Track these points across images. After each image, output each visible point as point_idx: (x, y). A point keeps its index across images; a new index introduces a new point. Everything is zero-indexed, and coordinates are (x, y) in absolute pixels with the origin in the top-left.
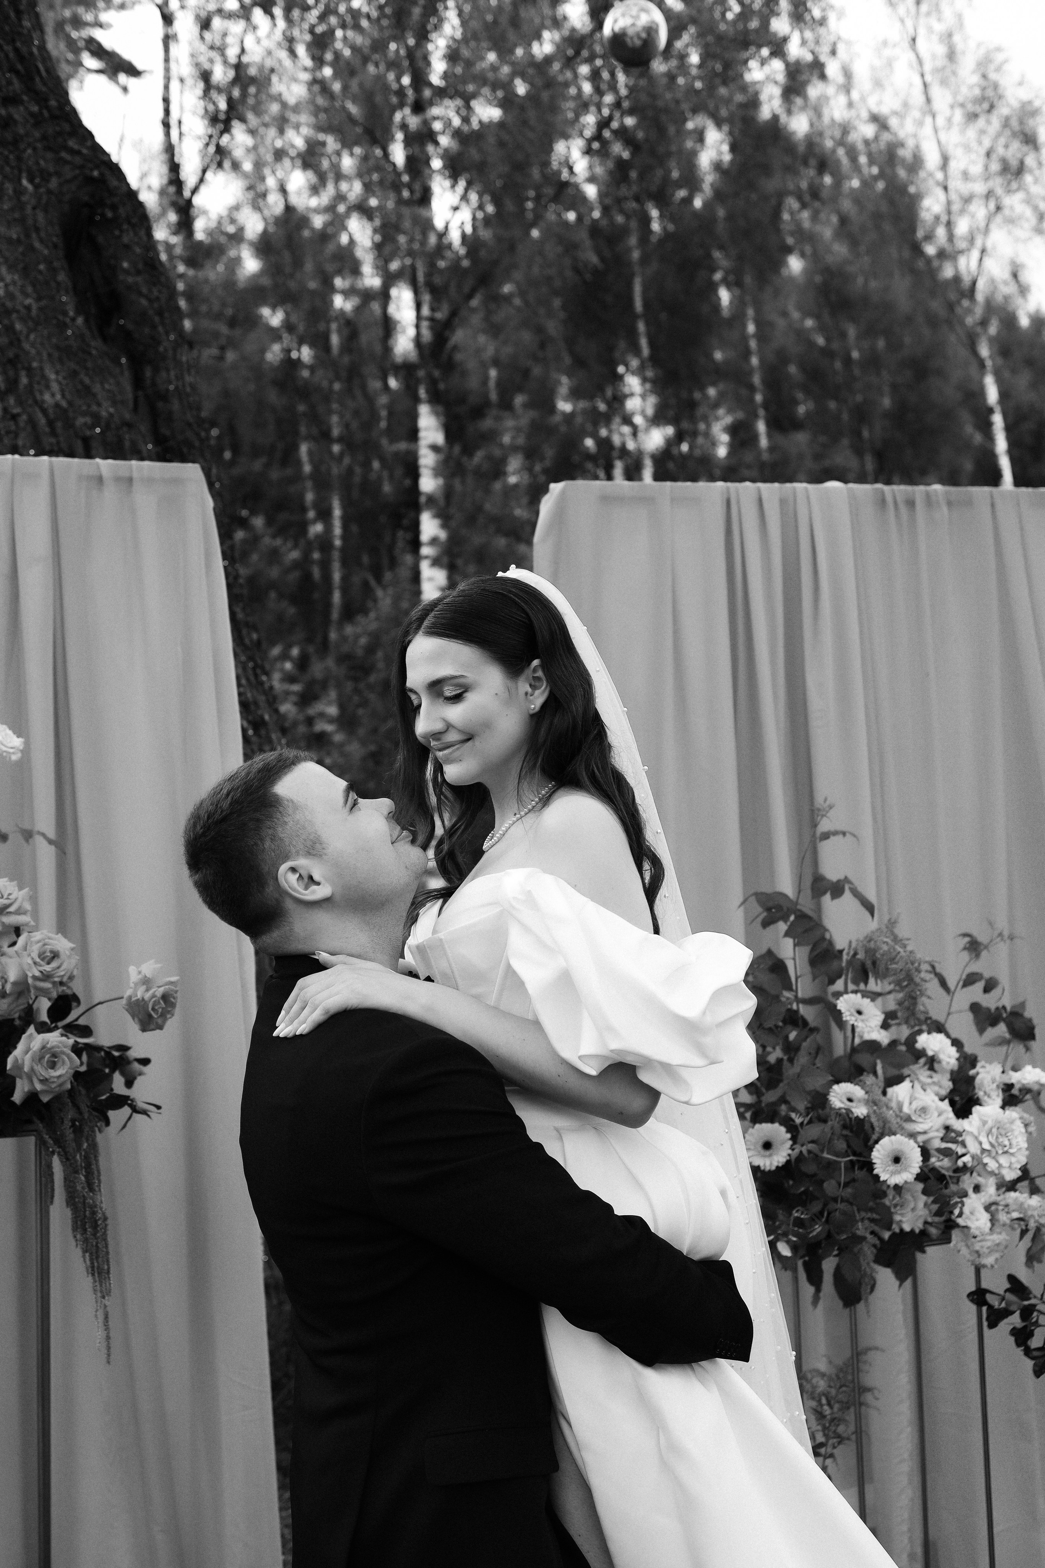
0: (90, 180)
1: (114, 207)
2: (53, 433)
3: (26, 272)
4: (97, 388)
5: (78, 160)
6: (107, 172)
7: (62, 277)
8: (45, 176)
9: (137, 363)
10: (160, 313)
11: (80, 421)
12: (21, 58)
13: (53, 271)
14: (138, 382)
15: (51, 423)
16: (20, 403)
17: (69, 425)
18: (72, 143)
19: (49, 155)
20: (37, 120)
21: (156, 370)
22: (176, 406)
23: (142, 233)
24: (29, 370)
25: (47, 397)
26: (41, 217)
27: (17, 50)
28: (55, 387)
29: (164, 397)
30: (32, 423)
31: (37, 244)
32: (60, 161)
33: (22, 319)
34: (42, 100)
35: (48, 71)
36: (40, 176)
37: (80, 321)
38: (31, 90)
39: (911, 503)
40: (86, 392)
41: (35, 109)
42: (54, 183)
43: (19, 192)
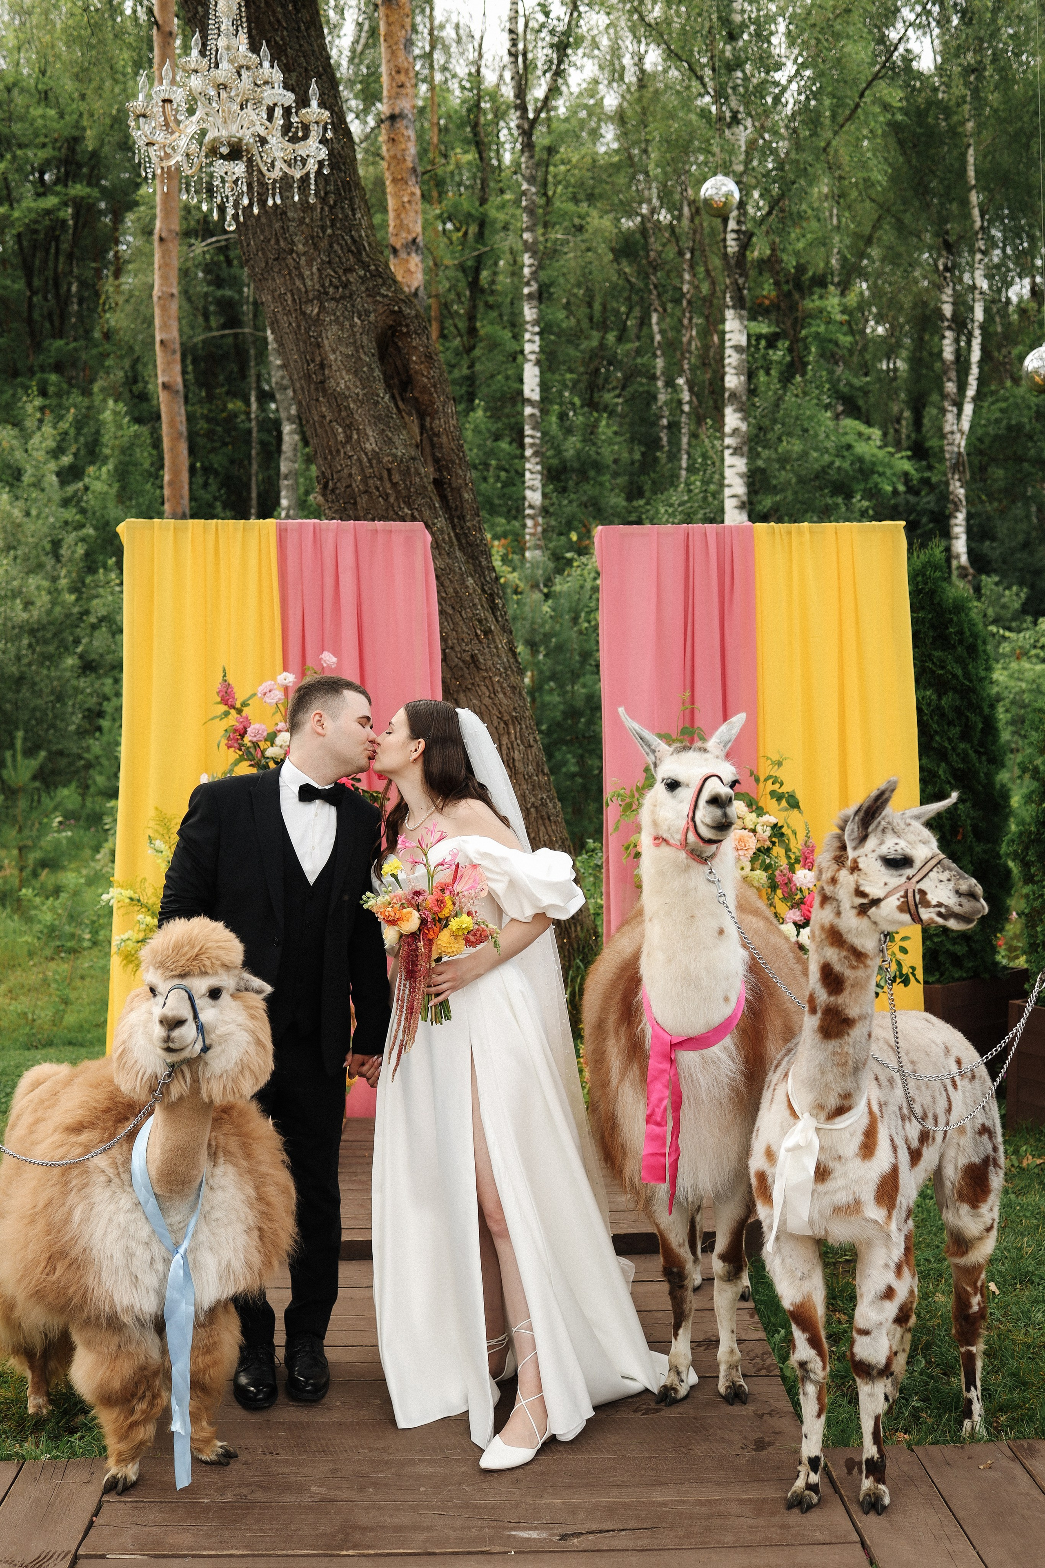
0: (394, 312)
1: (407, 326)
2: (371, 466)
3: (356, 373)
4: (395, 439)
5: (386, 301)
6: (403, 306)
7: (377, 373)
8: (367, 313)
9: (422, 416)
10: (435, 386)
11: (386, 459)
12: (354, 241)
13: (371, 370)
14: (422, 427)
15: (369, 460)
16: (353, 449)
17: (380, 462)
18: (383, 291)
19: (369, 300)
20: (363, 279)
21: (433, 419)
22: (444, 439)
23: (424, 338)
24: (358, 430)
25: (368, 446)
26: (365, 338)
27: (352, 237)
28: (372, 440)
29: (438, 435)
30: (359, 460)
31: (363, 356)
32: (376, 302)
33: (354, 402)
34: (366, 266)
35: (370, 245)
36: (364, 314)
37: (387, 397)
38: (360, 261)
39: (789, 533)
40: (389, 442)
41: (362, 273)
42: (372, 317)
43: (352, 326)
